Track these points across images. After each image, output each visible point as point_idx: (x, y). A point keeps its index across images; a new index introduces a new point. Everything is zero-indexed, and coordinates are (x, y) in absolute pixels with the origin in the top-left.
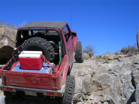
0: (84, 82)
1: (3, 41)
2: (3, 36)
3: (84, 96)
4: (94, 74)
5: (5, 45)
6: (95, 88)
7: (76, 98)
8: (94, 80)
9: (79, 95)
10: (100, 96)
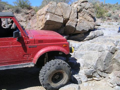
0: (100, 58)
1: (46, 16)
2: (47, 12)
3: (99, 72)
4: (116, 51)
5: (48, 19)
6: (116, 67)
7: (88, 73)
8: (114, 57)
9: (92, 71)
10: (118, 77)
